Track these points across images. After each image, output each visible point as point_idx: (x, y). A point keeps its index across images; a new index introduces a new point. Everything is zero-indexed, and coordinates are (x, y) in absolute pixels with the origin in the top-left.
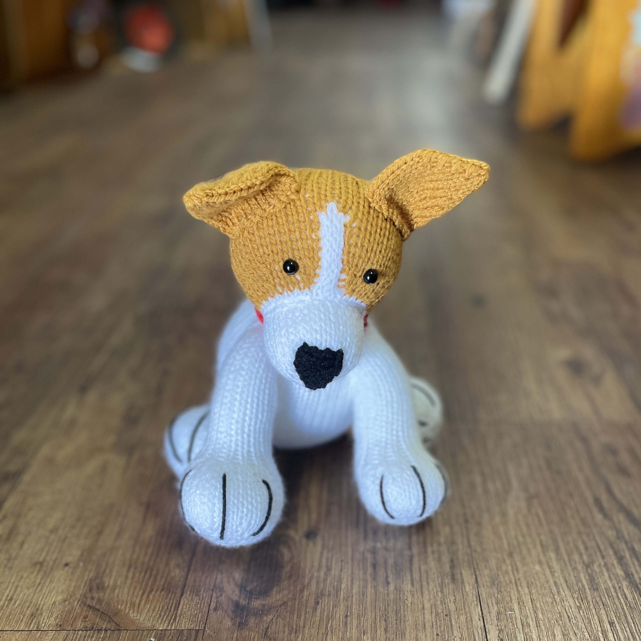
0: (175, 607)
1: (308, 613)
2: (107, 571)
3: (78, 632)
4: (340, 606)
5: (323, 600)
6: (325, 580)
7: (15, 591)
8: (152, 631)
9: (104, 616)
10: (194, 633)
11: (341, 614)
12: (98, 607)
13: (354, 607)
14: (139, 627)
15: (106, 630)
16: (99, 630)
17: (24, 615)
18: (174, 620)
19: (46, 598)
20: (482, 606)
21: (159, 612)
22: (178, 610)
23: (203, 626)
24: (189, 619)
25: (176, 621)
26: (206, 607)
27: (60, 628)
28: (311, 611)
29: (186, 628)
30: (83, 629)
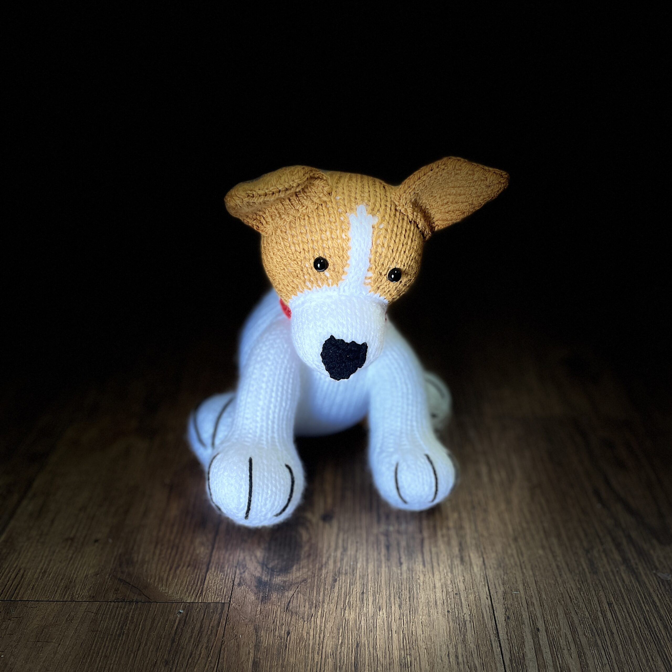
0: (201, 582)
1: (326, 590)
2: (136, 548)
3: (110, 604)
4: (356, 584)
5: (341, 578)
6: (342, 560)
7: (48, 565)
8: (180, 603)
9: (134, 589)
10: (220, 606)
11: (358, 591)
12: (128, 580)
13: (369, 585)
14: (168, 599)
15: (137, 602)
16: (131, 602)
17: (58, 588)
18: (200, 594)
19: (78, 572)
20: (489, 586)
21: (186, 586)
22: (204, 584)
23: (229, 599)
24: (215, 593)
25: (202, 595)
26: (230, 582)
27: (93, 599)
28: (329, 588)
29: (213, 602)
30: (115, 601)
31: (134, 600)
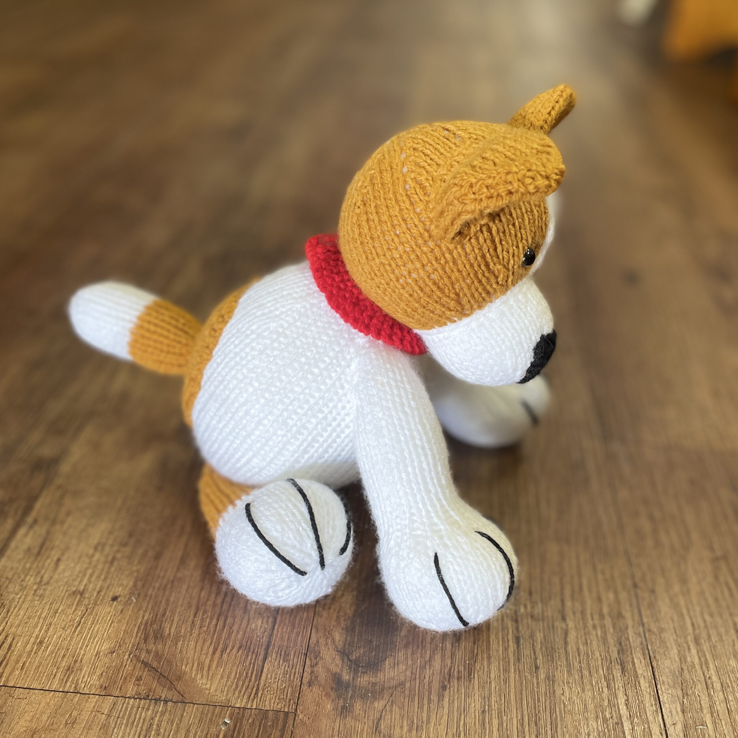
0: (256, 675)
1: (432, 702)
2: (168, 613)
3: (128, 701)
4: (474, 696)
5: (452, 684)
7: (47, 631)
8: (226, 708)
9: (162, 679)
10: (282, 715)
11: (477, 707)
12: (155, 665)
13: (493, 699)
14: (209, 700)
15: (166, 702)
16: (158, 700)
17: (58, 668)
18: (255, 695)
19: (87, 646)
21: (236, 680)
22: (260, 679)
23: (294, 707)
24: (275, 695)
25: (257, 696)
26: (297, 679)
27: (105, 691)
28: (436, 699)
29: (272, 709)
30: (136, 697)
31: (163, 698)
